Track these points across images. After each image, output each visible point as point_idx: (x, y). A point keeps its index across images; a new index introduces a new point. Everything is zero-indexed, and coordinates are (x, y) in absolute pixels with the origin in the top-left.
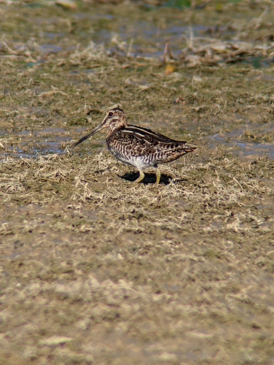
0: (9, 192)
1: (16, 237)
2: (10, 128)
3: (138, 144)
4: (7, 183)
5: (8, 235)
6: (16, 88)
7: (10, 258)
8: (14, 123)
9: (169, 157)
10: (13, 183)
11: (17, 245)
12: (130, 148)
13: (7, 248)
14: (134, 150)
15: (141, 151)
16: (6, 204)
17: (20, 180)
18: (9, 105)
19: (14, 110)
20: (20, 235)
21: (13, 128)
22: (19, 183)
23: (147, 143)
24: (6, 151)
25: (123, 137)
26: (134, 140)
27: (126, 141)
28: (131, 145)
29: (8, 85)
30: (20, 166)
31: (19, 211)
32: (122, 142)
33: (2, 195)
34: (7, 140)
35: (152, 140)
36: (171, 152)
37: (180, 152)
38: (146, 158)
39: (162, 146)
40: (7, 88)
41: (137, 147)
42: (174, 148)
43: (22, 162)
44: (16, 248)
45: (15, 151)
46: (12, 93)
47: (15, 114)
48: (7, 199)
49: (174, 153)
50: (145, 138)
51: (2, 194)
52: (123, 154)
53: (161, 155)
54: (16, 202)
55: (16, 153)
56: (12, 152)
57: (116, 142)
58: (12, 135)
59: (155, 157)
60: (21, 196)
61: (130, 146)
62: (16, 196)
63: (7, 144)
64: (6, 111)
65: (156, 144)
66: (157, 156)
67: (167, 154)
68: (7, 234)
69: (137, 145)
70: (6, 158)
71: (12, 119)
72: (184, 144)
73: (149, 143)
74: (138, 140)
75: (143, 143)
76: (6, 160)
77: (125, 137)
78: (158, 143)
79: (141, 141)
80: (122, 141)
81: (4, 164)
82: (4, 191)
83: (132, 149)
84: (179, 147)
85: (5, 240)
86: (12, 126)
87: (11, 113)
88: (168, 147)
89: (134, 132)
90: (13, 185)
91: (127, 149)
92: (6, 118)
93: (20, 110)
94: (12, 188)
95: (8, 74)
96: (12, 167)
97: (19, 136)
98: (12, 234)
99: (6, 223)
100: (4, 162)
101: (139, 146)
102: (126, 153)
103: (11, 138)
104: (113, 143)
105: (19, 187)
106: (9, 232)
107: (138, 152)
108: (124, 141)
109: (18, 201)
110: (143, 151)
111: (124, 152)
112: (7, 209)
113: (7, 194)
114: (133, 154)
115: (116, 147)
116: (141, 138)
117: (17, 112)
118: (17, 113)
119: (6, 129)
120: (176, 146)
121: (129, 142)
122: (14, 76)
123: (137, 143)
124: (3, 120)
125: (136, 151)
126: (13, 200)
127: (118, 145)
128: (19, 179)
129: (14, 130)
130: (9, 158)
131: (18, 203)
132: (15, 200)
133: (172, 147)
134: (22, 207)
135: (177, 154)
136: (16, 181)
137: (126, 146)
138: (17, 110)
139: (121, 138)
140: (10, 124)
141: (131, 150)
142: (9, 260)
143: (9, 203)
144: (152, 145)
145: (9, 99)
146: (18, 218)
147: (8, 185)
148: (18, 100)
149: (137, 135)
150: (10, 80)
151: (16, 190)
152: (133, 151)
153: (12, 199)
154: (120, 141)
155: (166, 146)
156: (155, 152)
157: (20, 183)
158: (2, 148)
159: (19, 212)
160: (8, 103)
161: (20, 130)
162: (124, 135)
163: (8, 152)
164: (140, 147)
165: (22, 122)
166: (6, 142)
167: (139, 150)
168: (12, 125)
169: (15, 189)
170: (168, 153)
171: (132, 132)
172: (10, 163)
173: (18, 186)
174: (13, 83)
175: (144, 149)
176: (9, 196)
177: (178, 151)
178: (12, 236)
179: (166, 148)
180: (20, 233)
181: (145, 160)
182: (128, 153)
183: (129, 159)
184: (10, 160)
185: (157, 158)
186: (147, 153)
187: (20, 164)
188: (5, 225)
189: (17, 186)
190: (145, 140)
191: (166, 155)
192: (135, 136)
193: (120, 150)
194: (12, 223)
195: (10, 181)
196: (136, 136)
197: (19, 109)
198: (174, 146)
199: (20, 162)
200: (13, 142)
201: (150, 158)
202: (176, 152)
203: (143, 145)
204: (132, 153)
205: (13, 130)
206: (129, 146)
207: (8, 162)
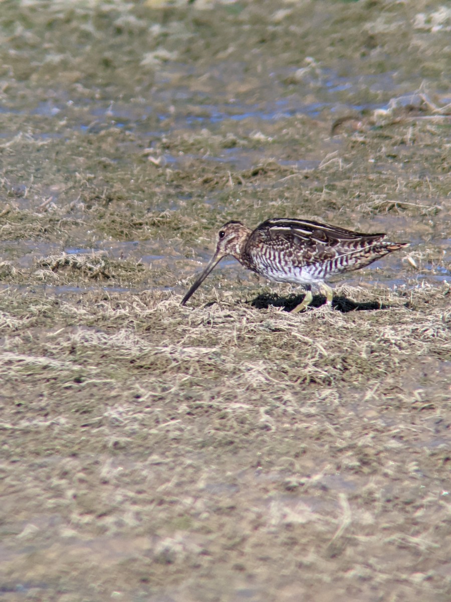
0: (425, 339)
1: (438, 413)
2: (428, 234)
3: (303, 246)
4: (422, 323)
5: (424, 411)
6: (440, 169)
7: (429, 449)
8: (434, 227)
9: (359, 261)
10: (431, 324)
11: (440, 428)
12: (290, 254)
13: (423, 430)
14: (298, 257)
15: (310, 258)
16: (419, 358)
17: (443, 318)
18: (427, 196)
19: (435, 204)
20: (444, 410)
21: (431, 234)
22: (441, 325)
23: (319, 244)
24: (421, 271)
25: (275, 238)
26: (295, 241)
27: (282, 245)
28: (292, 250)
29: (426, 165)
30: (444, 297)
31: (442, 370)
32: (275, 247)
33: (414, 344)
34: (421, 254)
35: (326, 238)
36: (362, 254)
37: (378, 252)
38: (320, 269)
39: (346, 245)
40: (424, 169)
41: (302, 251)
42: (367, 246)
43: (447, 289)
44: (438, 431)
45: (435, 271)
46: (433, 176)
47: (437, 212)
48: (422, 350)
49: (367, 255)
50: (314, 236)
51: (413, 342)
52: (278, 265)
53: (345, 259)
54: (437, 356)
55: (437, 275)
56: (430, 273)
57: (263, 247)
58: (431, 246)
59: (336, 265)
60: (445, 346)
61: (290, 252)
62: (436, 346)
63: (422, 260)
64: (422, 206)
65: (334, 243)
66: (339, 263)
67: (356, 257)
68: (423, 408)
69: (302, 249)
70: (420, 284)
71: (432, 220)
72: (383, 237)
73: (322, 243)
74: (303, 241)
75: (311, 244)
76: (420, 286)
77: (278, 238)
78: (337, 242)
79: (309, 241)
80: (274, 245)
81: (418, 292)
82: (417, 337)
83: (293, 255)
84: (374, 243)
85: (421, 417)
86: (431, 231)
87: (429, 209)
88: (355, 246)
89: (291, 228)
90: (431, 327)
91: (284, 256)
92: (421, 219)
93: (444, 205)
94: (430, 333)
95: (427, 146)
96: (430, 298)
97: (443, 246)
98: (431, 408)
99: (420, 391)
100: (416, 290)
101: (306, 250)
102: (283, 263)
103: (428, 251)
104: (259, 249)
105: (442, 331)
106: (426, 405)
107: (305, 259)
108: (278, 245)
109: (439, 353)
110: (313, 258)
111: (280, 262)
112: (423, 366)
113: (421, 342)
114: (296, 265)
115: (265, 254)
116: (307, 236)
117: (440, 207)
118: (440, 210)
119: (420, 237)
120: (370, 243)
121: (286, 245)
122: (437, 150)
123: (301, 245)
124: (417, 222)
125: (301, 259)
126: (432, 352)
127: (268, 250)
128: (441, 317)
129: (435, 238)
130: (425, 283)
131: (440, 356)
132: (435, 352)
133: (363, 245)
134: (447, 364)
135: (373, 255)
136: (437, 321)
137: (282, 253)
138: (440, 204)
139: (271, 240)
140: (427, 227)
141: (291, 258)
142: (428, 452)
143: (424, 357)
144: (327, 245)
145: (428, 187)
146: (439, 382)
147: (423, 327)
148: (442, 189)
149: (299, 232)
150: (431, 156)
151: (437, 336)
152: (296, 258)
153: (430, 350)
154: (270, 244)
155: (352, 245)
156: (334, 256)
157: (444, 325)
158: (414, 267)
159: (442, 373)
160: (425, 194)
161: (443, 237)
162: (276, 235)
163: (423, 273)
164: (308, 250)
165: (448, 224)
166: (421, 257)
167: (306, 256)
168: (430, 229)
169: (435, 334)
170: (358, 255)
171: (288, 229)
172: (427, 291)
173: (439, 330)
174: (434, 161)
175: (314, 253)
176: (424, 346)
177: (374, 250)
178: (431, 411)
179: (353, 248)
180: (445, 406)
181: (317, 272)
182: (286, 262)
183: (288, 272)
184: (427, 287)
185: (339, 265)
186: (321, 260)
187: (444, 293)
188: (420, 394)
189: (438, 328)
190: (314, 239)
191: (354, 259)
192: (295, 235)
193: (272, 258)
194: (430, 390)
195: (427, 320)
196: (298, 234)
197: (443, 203)
198: (366, 243)
199: (443, 290)
200: (432, 257)
201: (326, 268)
202: (371, 252)
203: (312, 248)
204: (294, 262)
205: (433, 238)
206: (287, 251)
207: (423, 290)
